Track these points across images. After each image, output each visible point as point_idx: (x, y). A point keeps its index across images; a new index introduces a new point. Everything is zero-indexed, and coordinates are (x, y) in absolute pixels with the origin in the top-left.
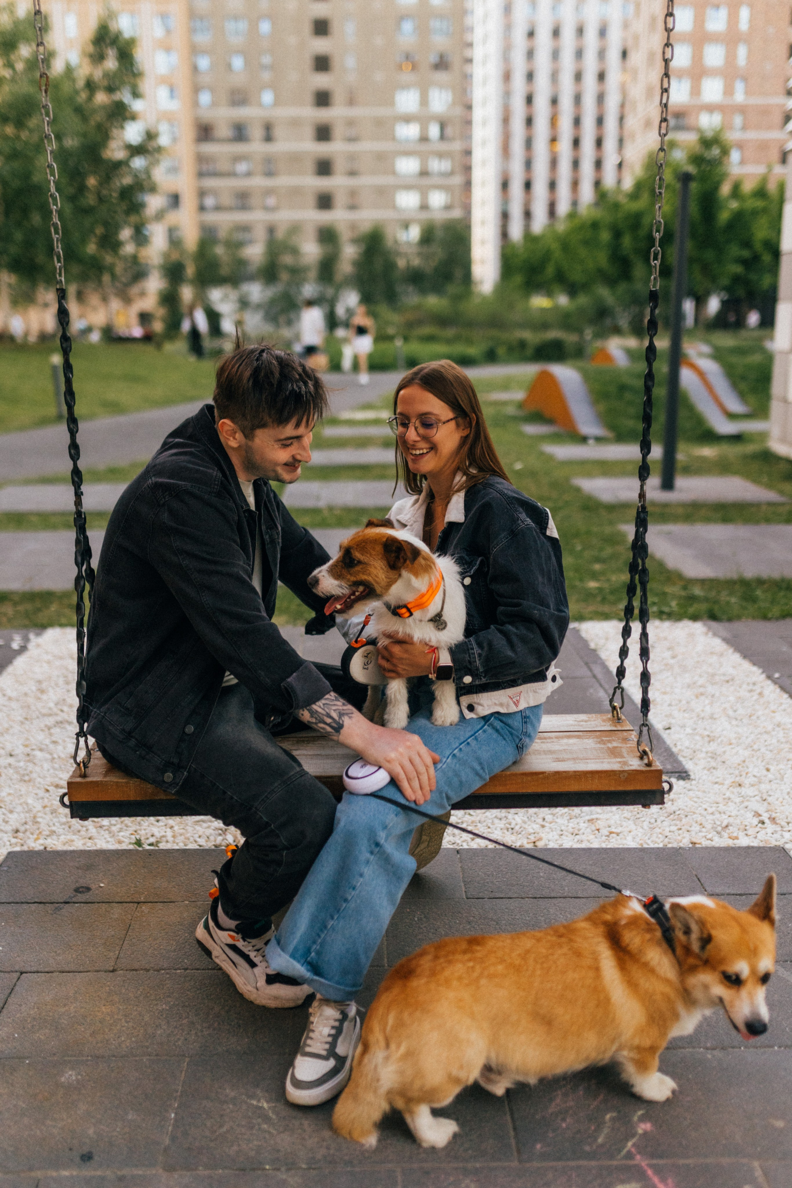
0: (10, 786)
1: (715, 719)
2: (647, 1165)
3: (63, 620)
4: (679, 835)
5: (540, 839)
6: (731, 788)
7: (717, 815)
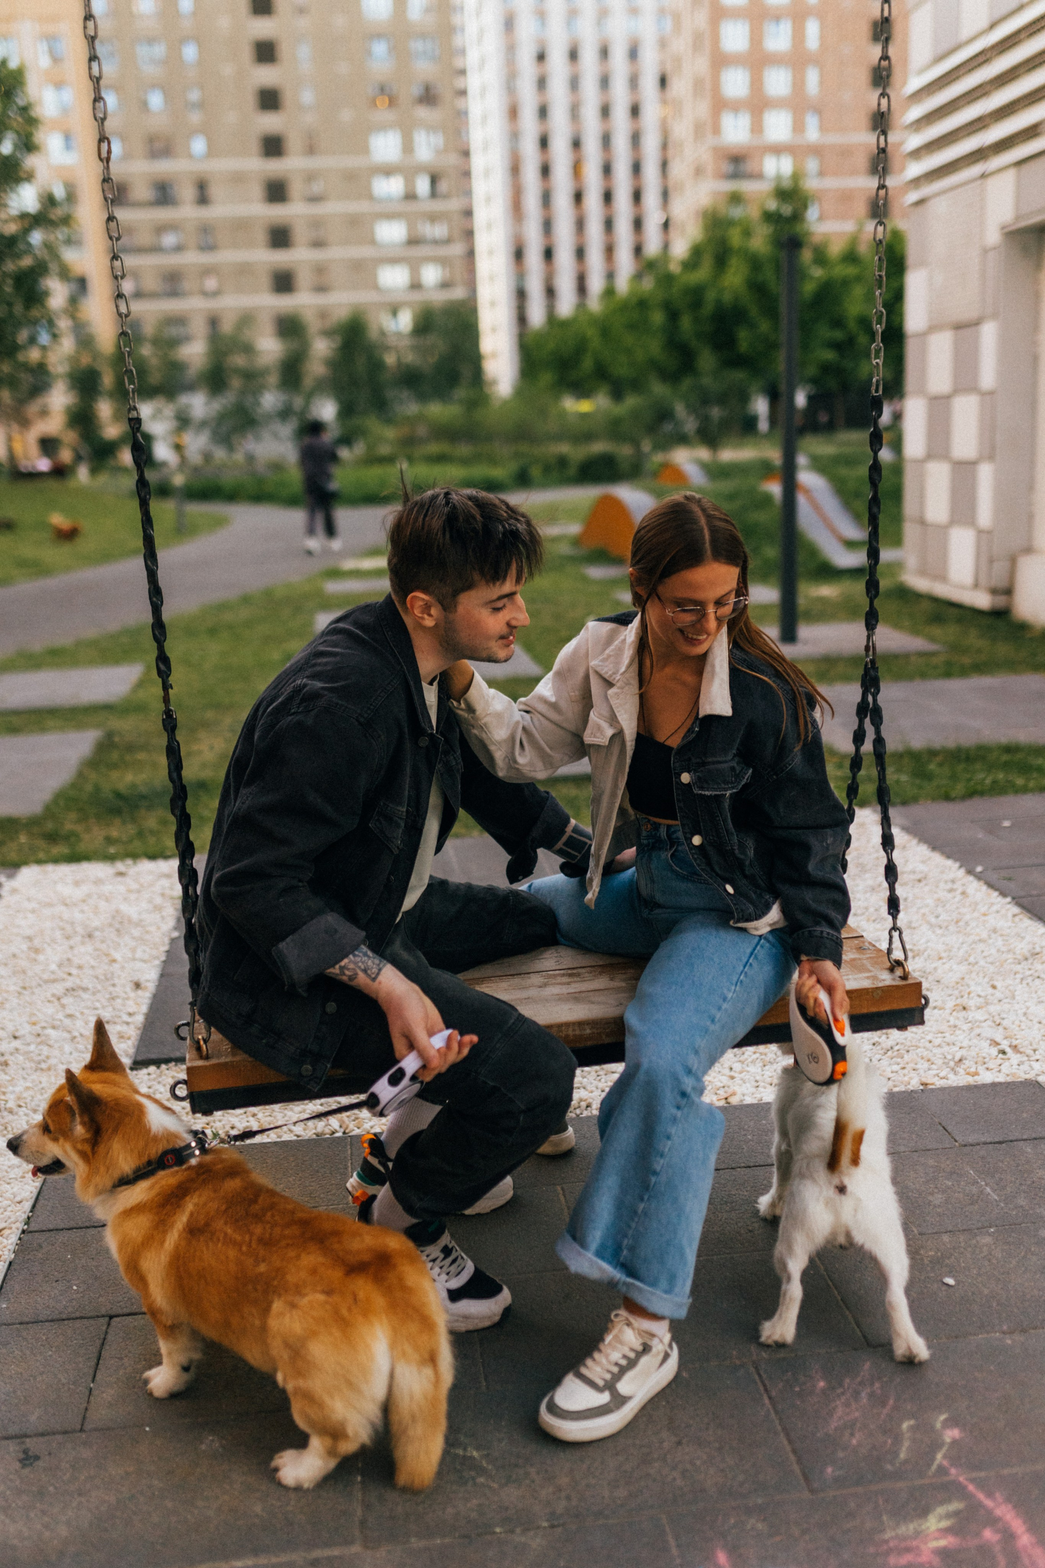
0: (24, 1078)
1: (914, 928)
2: (967, 1480)
3: (41, 855)
4: (904, 1075)
5: (734, 1094)
6: (954, 1013)
7: (946, 1049)
